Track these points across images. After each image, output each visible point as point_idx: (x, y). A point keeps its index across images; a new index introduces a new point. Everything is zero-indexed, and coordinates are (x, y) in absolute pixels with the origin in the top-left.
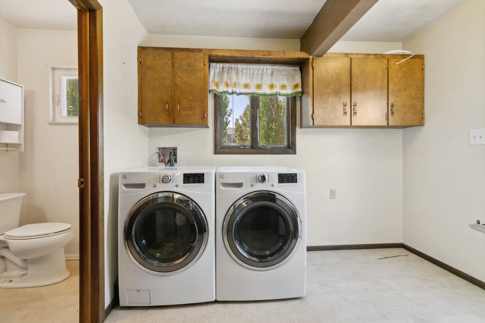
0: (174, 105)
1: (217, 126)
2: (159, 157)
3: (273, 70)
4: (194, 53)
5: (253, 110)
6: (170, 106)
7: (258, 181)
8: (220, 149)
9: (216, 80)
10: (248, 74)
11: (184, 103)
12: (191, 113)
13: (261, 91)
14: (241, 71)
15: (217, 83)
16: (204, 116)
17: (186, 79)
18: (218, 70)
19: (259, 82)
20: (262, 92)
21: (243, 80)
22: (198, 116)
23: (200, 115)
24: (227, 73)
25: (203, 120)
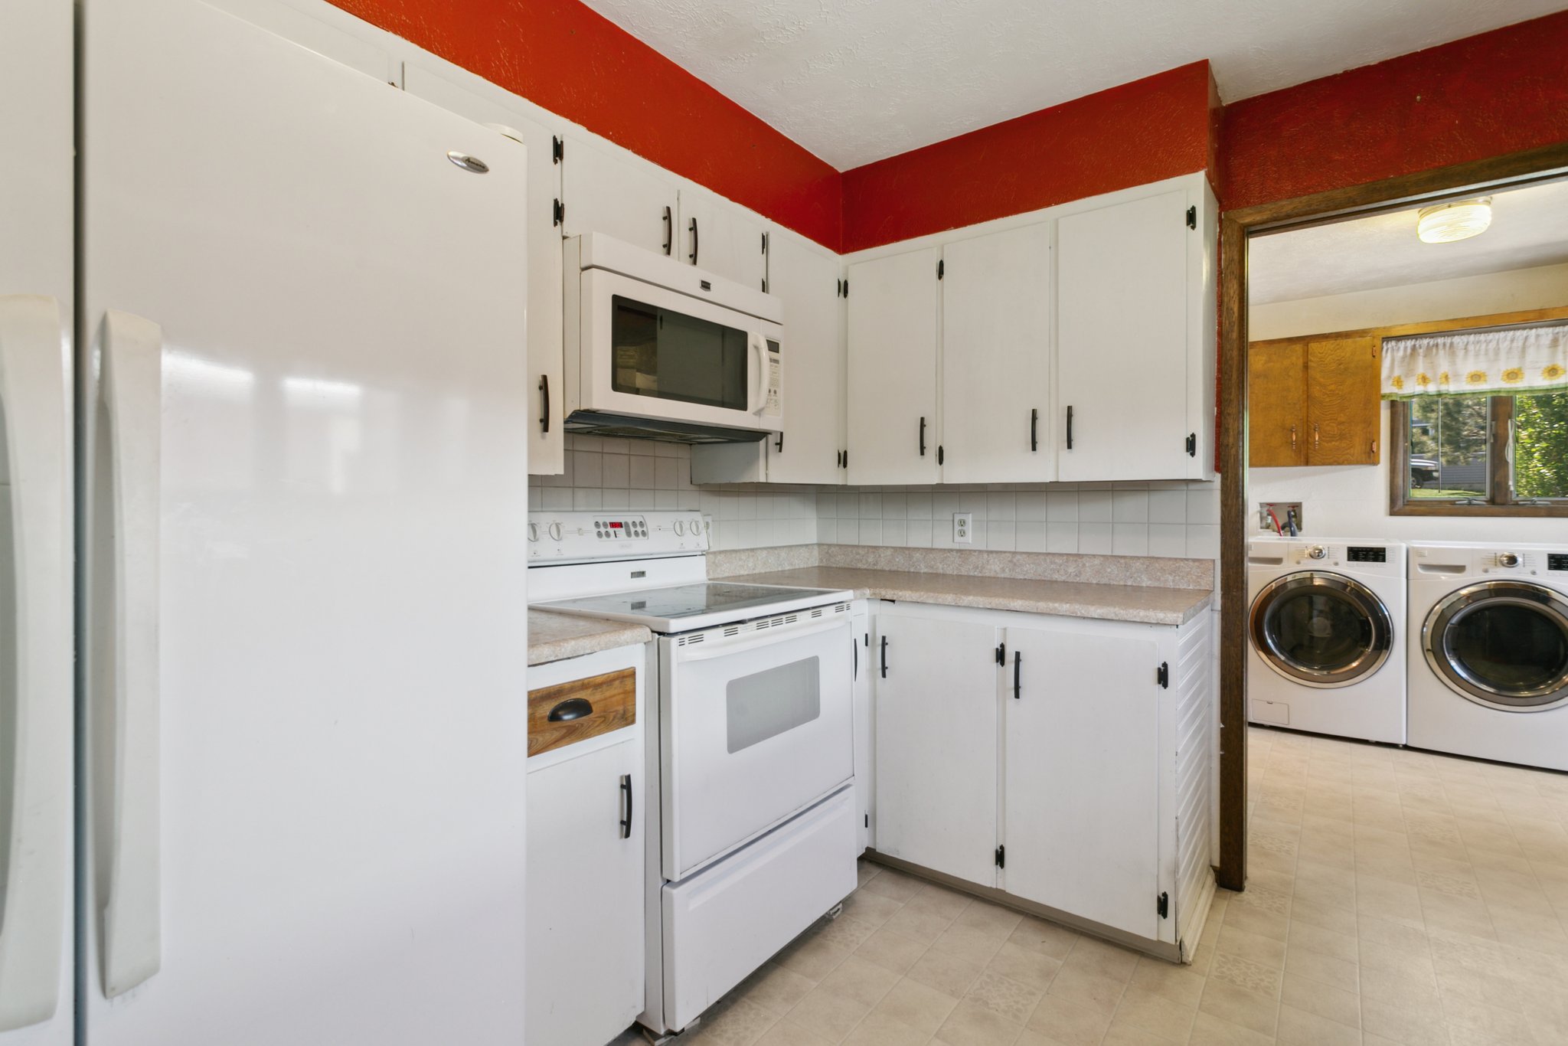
0: (1308, 432)
1: (1398, 461)
2: (1262, 518)
3: (1557, 336)
4: (1350, 341)
5: (1496, 424)
6: (1300, 435)
7: (1498, 563)
8: (1404, 505)
9: (1397, 373)
10: (1483, 352)
11: (1328, 428)
12: (1343, 445)
13: (1520, 384)
14: (1464, 347)
15: (1399, 377)
16: (1372, 448)
17: (1333, 387)
18: (1401, 353)
19: (1514, 365)
20: (1522, 386)
21: (1468, 366)
22: (1358, 449)
23: (1364, 447)
24: (1425, 356)
25: (1369, 457)
